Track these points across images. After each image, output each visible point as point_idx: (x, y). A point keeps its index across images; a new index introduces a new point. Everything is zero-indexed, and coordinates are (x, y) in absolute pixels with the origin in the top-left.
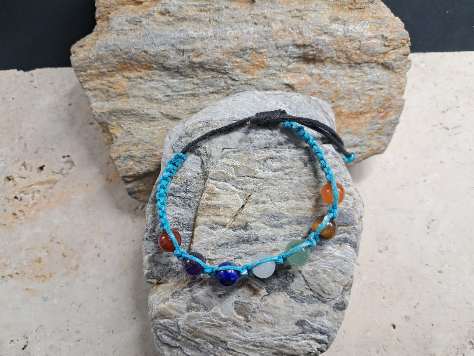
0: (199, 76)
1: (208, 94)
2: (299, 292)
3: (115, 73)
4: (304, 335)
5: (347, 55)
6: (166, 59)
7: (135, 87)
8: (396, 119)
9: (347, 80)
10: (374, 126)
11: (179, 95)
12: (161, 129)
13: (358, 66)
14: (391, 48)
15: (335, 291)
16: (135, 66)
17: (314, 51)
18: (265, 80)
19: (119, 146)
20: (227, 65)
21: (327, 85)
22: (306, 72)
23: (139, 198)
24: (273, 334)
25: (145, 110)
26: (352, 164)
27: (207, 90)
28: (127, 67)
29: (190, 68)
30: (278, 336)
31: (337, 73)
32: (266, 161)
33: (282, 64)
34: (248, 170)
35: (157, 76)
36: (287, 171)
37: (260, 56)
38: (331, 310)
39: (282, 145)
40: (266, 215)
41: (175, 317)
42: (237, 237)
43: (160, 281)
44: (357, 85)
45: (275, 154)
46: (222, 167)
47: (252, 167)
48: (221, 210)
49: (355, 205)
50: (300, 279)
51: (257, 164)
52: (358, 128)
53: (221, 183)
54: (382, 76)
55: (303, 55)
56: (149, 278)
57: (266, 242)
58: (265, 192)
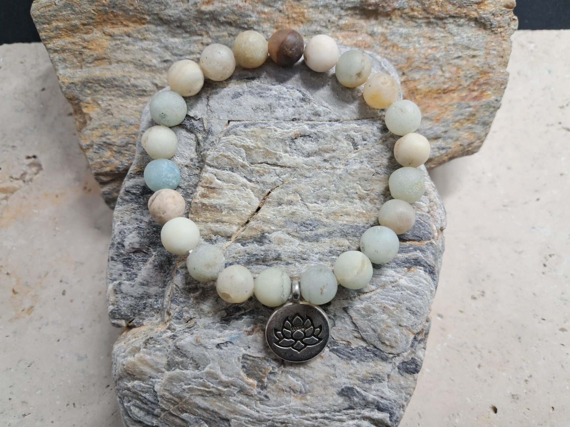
0: (210, 33)
2: (344, 342)
3: (92, 27)
4: (352, 411)
5: (423, 4)
6: (163, 7)
7: (120, 48)
8: (497, 100)
9: (424, 43)
10: (463, 110)
13: (440, 22)
15: (401, 342)
16: (120, 18)
19: (93, 130)
20: (251, 16)
21: (395, 49)
22: (365, 31)
24: (303, 408)
25: (132, 79)
26: (433, 166)
28: (110, 20)
29: (197, 21)
30: (311, 412)
31: (410, 32)
32: (295, 140)
33: (330, 17)
34: (267, 153)
35: (151, 33)
36: (327, 156)
37: (298, 5)
38: (394, 373)
39: (320, 115)
40: (294, 222)
41: (150, 377)
42: (248, 254)
43: (131, 324)
44: (438, 50)
45: (308, 129)
46: (227, 147)
47: (273, 149)
48: (224, 213)
49: (432, 210)
50: (345, 323)
51: (281, 145)
52: (440, 112)
53: (226, 172)
54: (475, 38)
55: (360, 4)
56: (114, 318)
57: (293, 262)
58: (293, 187)
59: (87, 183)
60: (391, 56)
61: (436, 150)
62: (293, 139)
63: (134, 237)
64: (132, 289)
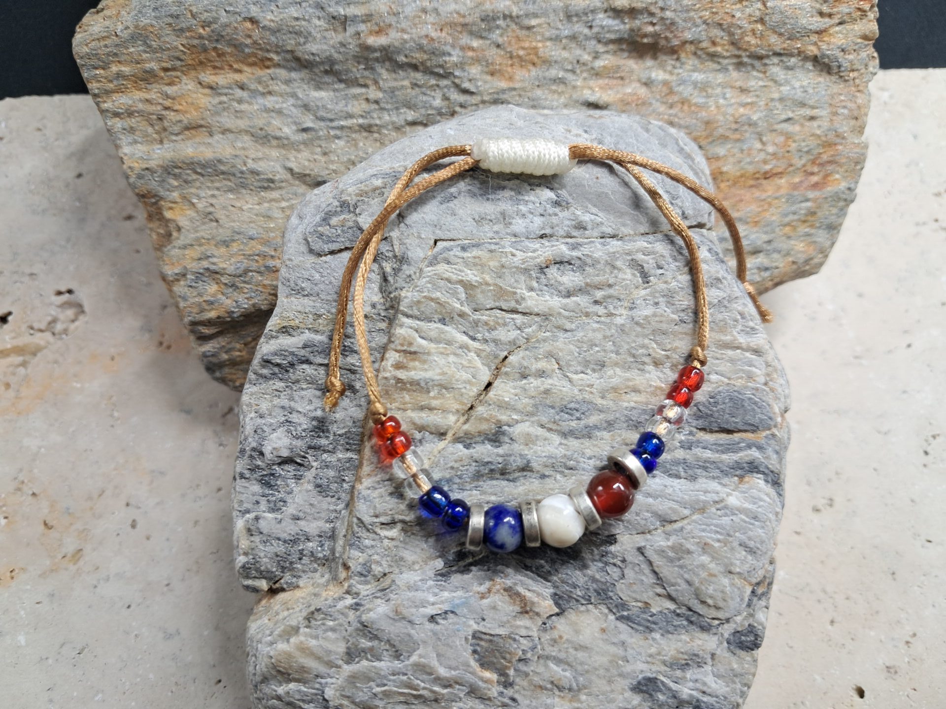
0: (381, 83)
1: (403, 127)
2: (639, 604)
3: (179, 74)
5: (731, 34)
6: (302, 40)
7: (228, 108)
8: (849, 189)
9: (732, 97)
10: (798, 206)
11: (333, 128)
12: (288, 207)
13: (757, 63)
14: (837, 21)
16: (228, 58)
17: (654, 24)
18: (539, 92)
19: (185, 247)
20: (450, 55)
21: (686, 107)
22: (635, 77)
23: (234, 381)
25: (250, 161)
27: (402, 117)
28: (210, 61)
29: (359, 63)
31: (710, 79)
32: (545, 270)
33: (580, 55)
34: (501, 293)
35: (279, 83)
36: (599, 294)
37: (528, 36)
38: (722, 650)
39: (585, 229)
40: (550, 407)
41: (317, 676)
42: (476, 462)
43: (277, 585)
44: (755, 109)
45: (567, 252)
46: (434, 285)
47: (510, 286)
48: (432, 394)
49: (771, 380)
50: (641, 571)
51: (523, 278)
52: (760, 209)
53: (433, 325)
54: (814, 88)
55: (629, 35)
56: (247, 577)
57: (551, 473)
58: (546, 347)
59: (163, 336)
60: (679, 118)
61: (755, 271)
62: (542, 269)
63: (280, 439)
64: (278, 526)
